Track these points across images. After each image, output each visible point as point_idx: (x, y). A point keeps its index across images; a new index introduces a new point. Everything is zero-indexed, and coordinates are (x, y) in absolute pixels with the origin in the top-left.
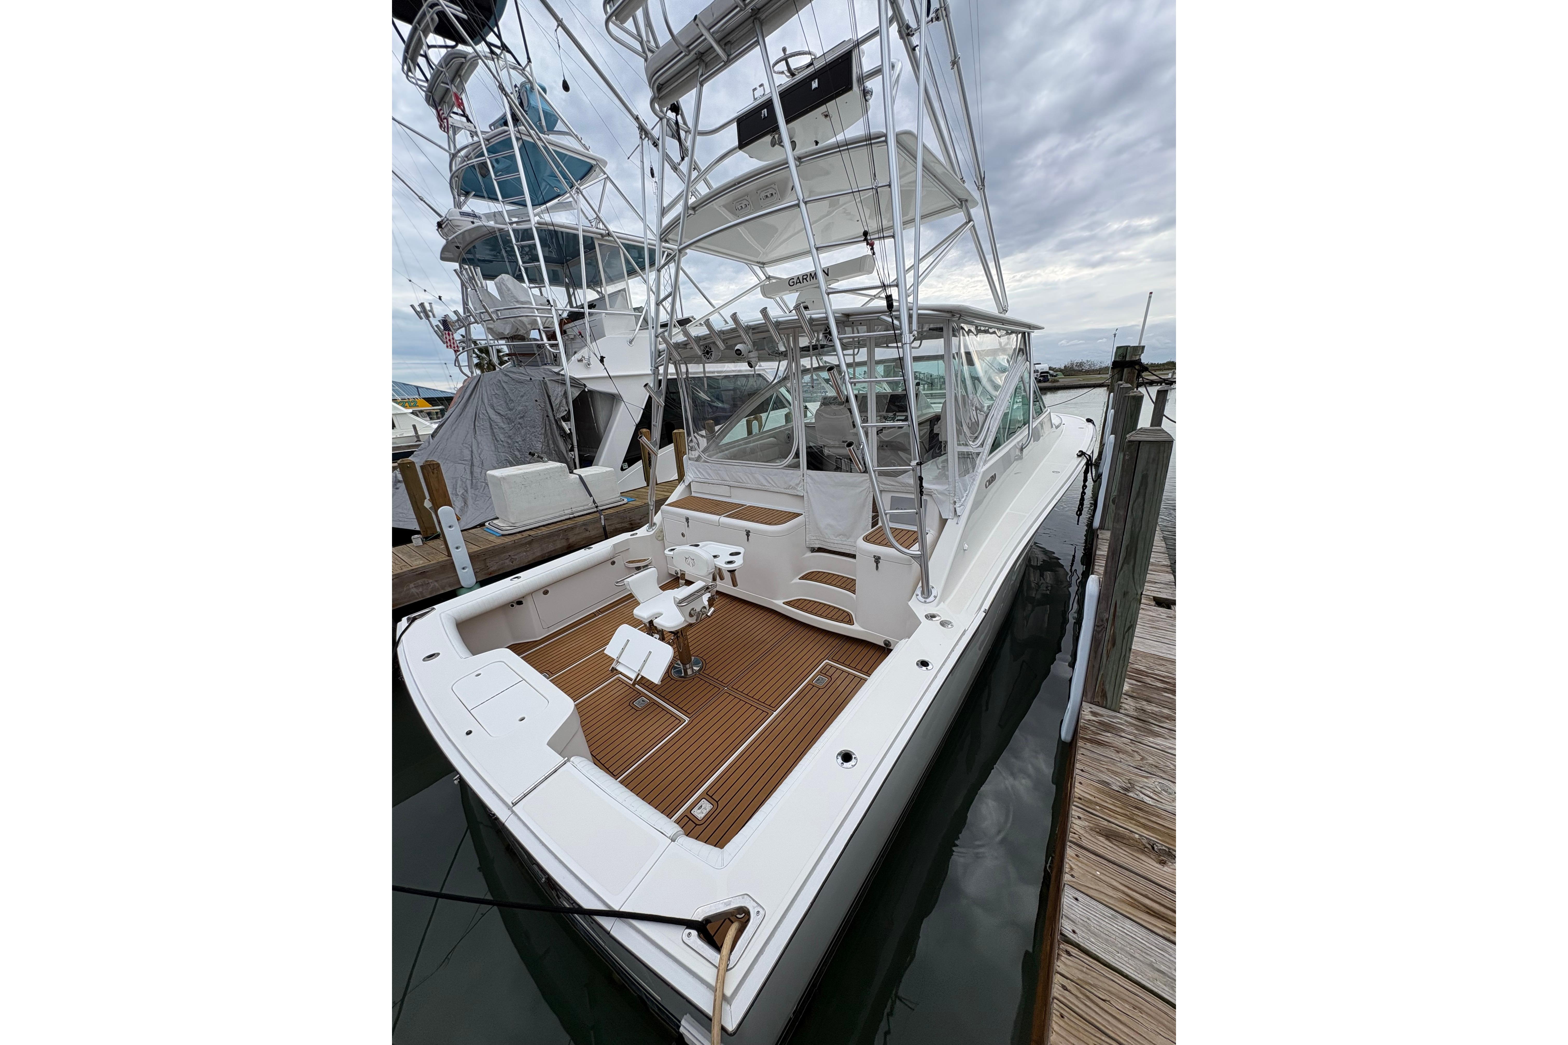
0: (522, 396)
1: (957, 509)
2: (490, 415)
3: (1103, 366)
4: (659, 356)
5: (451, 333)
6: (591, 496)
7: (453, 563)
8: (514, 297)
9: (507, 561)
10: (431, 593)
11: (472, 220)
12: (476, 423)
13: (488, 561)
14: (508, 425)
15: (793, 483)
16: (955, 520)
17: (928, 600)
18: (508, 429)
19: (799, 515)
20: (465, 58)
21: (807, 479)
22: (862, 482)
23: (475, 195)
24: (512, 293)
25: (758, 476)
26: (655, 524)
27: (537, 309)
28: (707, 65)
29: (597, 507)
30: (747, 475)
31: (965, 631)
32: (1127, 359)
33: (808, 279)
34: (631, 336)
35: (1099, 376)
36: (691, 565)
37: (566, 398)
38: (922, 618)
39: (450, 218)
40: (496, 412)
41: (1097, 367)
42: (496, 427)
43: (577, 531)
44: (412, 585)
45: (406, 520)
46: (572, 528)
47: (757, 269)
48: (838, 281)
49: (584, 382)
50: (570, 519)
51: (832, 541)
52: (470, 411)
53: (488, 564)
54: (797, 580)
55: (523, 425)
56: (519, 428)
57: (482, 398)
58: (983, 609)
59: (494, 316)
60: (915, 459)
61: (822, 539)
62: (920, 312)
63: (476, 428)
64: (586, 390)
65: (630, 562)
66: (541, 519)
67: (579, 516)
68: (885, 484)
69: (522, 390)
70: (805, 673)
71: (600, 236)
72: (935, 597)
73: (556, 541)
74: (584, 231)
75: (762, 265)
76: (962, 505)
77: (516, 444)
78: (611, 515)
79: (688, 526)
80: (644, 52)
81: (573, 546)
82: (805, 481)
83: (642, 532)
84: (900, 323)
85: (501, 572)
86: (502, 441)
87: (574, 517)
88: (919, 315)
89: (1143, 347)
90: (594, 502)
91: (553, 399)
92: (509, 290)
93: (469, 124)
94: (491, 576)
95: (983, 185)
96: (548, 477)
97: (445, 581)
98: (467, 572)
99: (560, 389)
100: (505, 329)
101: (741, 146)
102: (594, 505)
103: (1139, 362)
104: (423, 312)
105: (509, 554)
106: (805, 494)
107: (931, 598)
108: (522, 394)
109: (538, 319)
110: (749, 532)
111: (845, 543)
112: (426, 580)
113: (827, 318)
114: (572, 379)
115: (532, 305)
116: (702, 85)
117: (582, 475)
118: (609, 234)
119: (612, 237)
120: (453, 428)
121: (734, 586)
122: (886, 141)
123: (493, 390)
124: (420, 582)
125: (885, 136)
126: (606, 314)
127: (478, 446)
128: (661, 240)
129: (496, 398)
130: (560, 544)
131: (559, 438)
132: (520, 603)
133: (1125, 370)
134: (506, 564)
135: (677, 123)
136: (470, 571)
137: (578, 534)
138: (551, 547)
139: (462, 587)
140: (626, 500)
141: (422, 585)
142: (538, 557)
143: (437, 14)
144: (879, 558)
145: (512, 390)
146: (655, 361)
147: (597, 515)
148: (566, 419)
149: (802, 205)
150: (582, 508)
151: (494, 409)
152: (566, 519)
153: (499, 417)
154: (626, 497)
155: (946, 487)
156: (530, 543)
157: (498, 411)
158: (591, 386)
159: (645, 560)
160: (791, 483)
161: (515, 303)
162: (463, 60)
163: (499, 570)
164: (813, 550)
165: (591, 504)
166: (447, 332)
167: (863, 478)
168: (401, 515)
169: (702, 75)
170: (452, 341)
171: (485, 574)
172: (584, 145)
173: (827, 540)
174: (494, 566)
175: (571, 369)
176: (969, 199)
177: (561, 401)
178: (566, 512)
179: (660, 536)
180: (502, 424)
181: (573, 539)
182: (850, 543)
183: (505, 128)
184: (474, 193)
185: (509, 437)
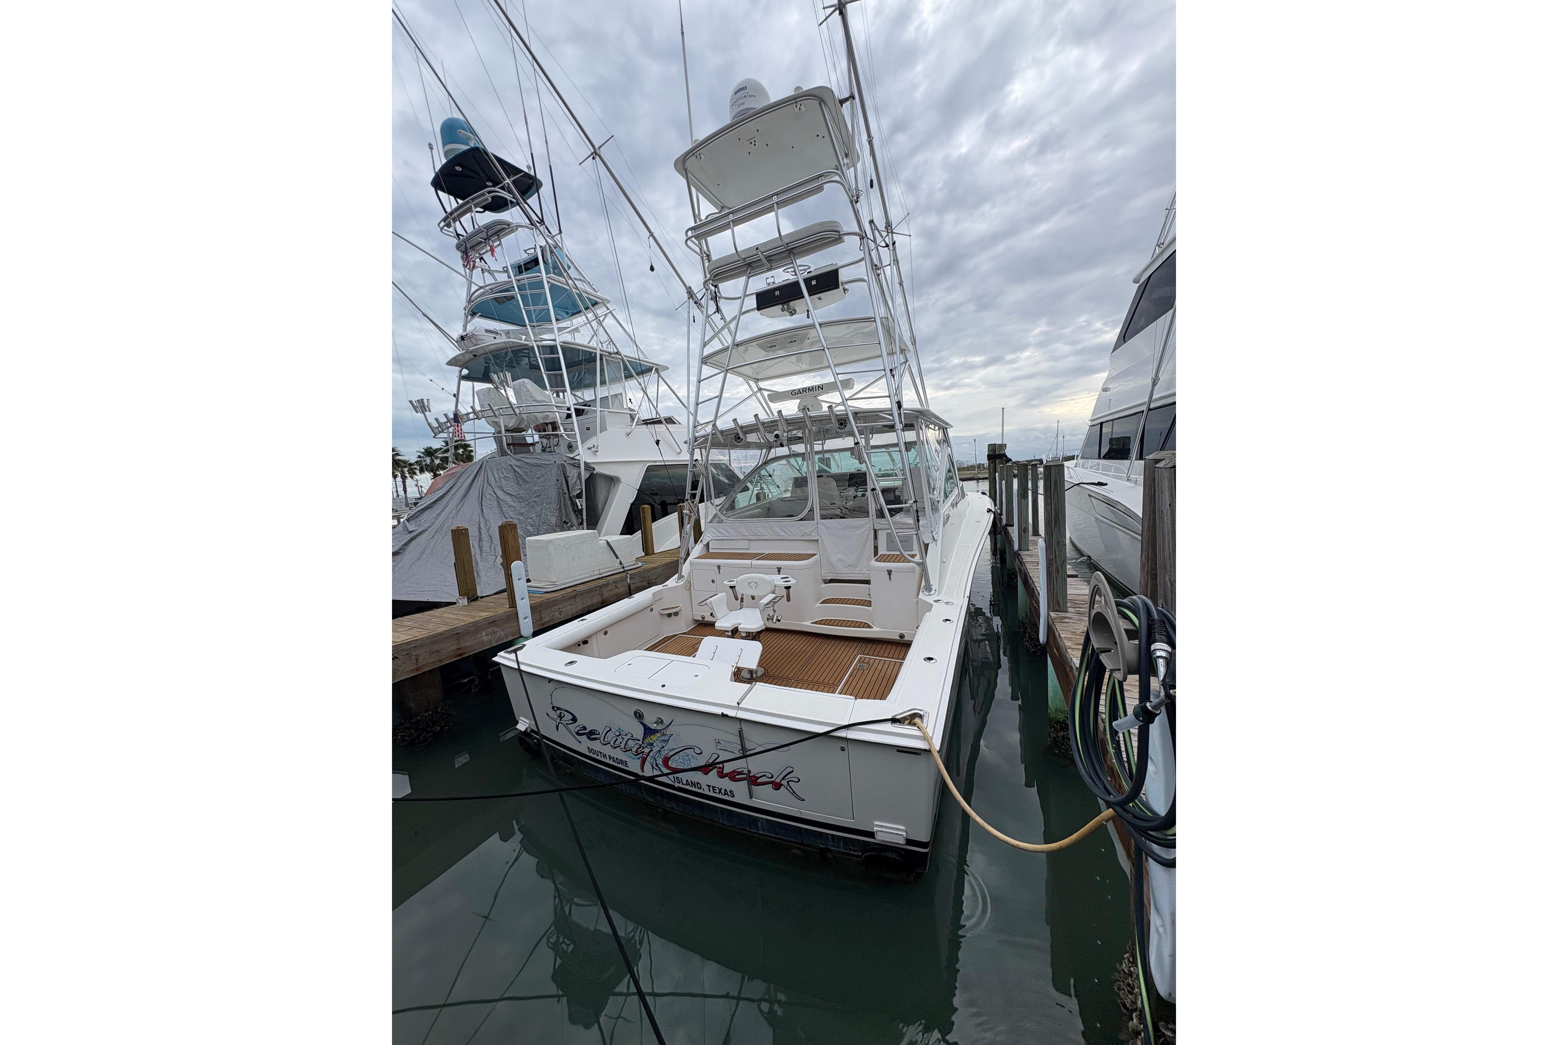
0: (539, 478)
1: (935, 536)
2: (498, 495)
3: (970, 464)
4: (696, 441)
5: (459, 424)
6: (617, 558)
7: (517, 613)
8: (532, 396)
9: (557, 613)
10: (497, 641)
11: (495, 336)
12: (483, 502)
13: (542, 612)
14: (519, 504)
15: (807, 531)
16: (934, 543)
17: (931, 593)
18: (519, 506)
19: (814, 555)
20: (509, 225)
21: (821, 527)
22: (864, 524)
23: (480, 316)
24: (530, 393)
25: (777, 529)
26: (683, 576)
27: (556, 407)
28: (752, 269)
29: (623, 567)
30: (765, 530)
31: (962, 606)
32: (997, 453)
33: (807, 391)
34: (628, 430)
35: (969, 472)
36: (754, 587)
37: (580, 479)
38: (933, 603)
39: (476, 334)
40: (505, 492)
41: (965, 466)
42: (506, 506)
43: (609, 588)
44: (484, 633)
45: (415, 593)
46: (606, 585)
47: (752, 383)
48: (829, 393)
49: (593, 466)
50: (599, 578)
51: (843, 572)
52: (474, 492)
53: (542, 616)
54: (818, 605)
55: (539, 503)
56: (534, 506)
57: (488, 481)
58: (966, 596)
59: (497, 413)
60: (911, 499)
61: (834, 572)
62: (905, 411)
63: (483, 507)
64: (595, 473)
65: (663, 610)
66: (576, 578)
67: (606, 577)
68: (882, 524)
69: (539, 472)
70: (848, 663)
71: (608, 354)
72: (935, 590)
73: (593, 596)
74: (601, 350)
75: (757, 380)
76: (937, 533)
77: (530, 520)
78: (635, 574)
79: (719, 572)
80: (702, 254)
81: (606, 602)
82: (819, 528)
83: (672, 582)
84: (893, 417)
85: (551, 624)
86: (512, 518)
87: (603, 577)
88: (904, 413)
89: (1006, 445)
90: (621, 563)
91: (569, 479)
92: (528, 391)
93: (486, 265)
94: (544, 627)
95: (915, 343)
96: (584, 541)
97: (509, 630)
98: (527, 622)
99: (575, 471)
100: (509, 423)
101: (759, 308)
102: (620, 566)
103: (1004, 455)
104: (421, 406)
105: (559, 607)
106: (819, 538)
107: (933, 592)
108: (538, 476)
109: (557, 413)
110: (781, 568)
111: (853, 572)
112: (495, 628)
113: (847, 414)
114: (586, 463)
115: (552, 402)
116: (749, 278)
117: (609, 541)
118: (617, 353)
119: (620, 355)
120: (458, 508)
121: (788, 601)
122: (875, 321)
123: (502, 473)
124: (490, 630)
125: (875, 318)
126: (609, 412)
127: (486, 522)
128: (702, 362)
129: (506, 480)
130: (597, 599)
131: (572, 513)
132: (585, 642)
133: (997, 460)
134: (555, 617)
135: (715, 292)
136: (529, 621)
137: (610, 590)
138: (589, 602)
139: (522, 637)
140: (640, 564)
141: (491, 633)
142: (580, 610)
143: (491, 197)
144: (891, 571)
145: (526, 473)
146: (693, 444)
147: (624, 574)
148: (579, 496)
149: (826, 350)
150: (607, 570)
151: (503, 491)
152: (596, 579)
153: (508, 497)
154: (639, 561)
155: (925, 521)
156: (575, 597)
157: (507, 492)
158: (598, 469)
159: (677, 607)
160: (806, 531)
161: (532, 402)
162: (507, 227)
163: (550, 621)
164: (826, 582)
165: (617, 565)
166: (456, 424)
167: (865, 521)
168: (409, 589)
169: (750, 273)
170: (460, 432)
171: (539, 625)
172: (594, 289)
173: (839, 572)
174: (547, 618)
175: (583, 455)
176: (906, 349)
177: (576, 481)
178: (595, 573)
179: (689, 586)
180: (512, 503)
181: (606, 595)
182: (857, 572)
183: (539, 274)
184: (480, 314)
185: (522, 514)
